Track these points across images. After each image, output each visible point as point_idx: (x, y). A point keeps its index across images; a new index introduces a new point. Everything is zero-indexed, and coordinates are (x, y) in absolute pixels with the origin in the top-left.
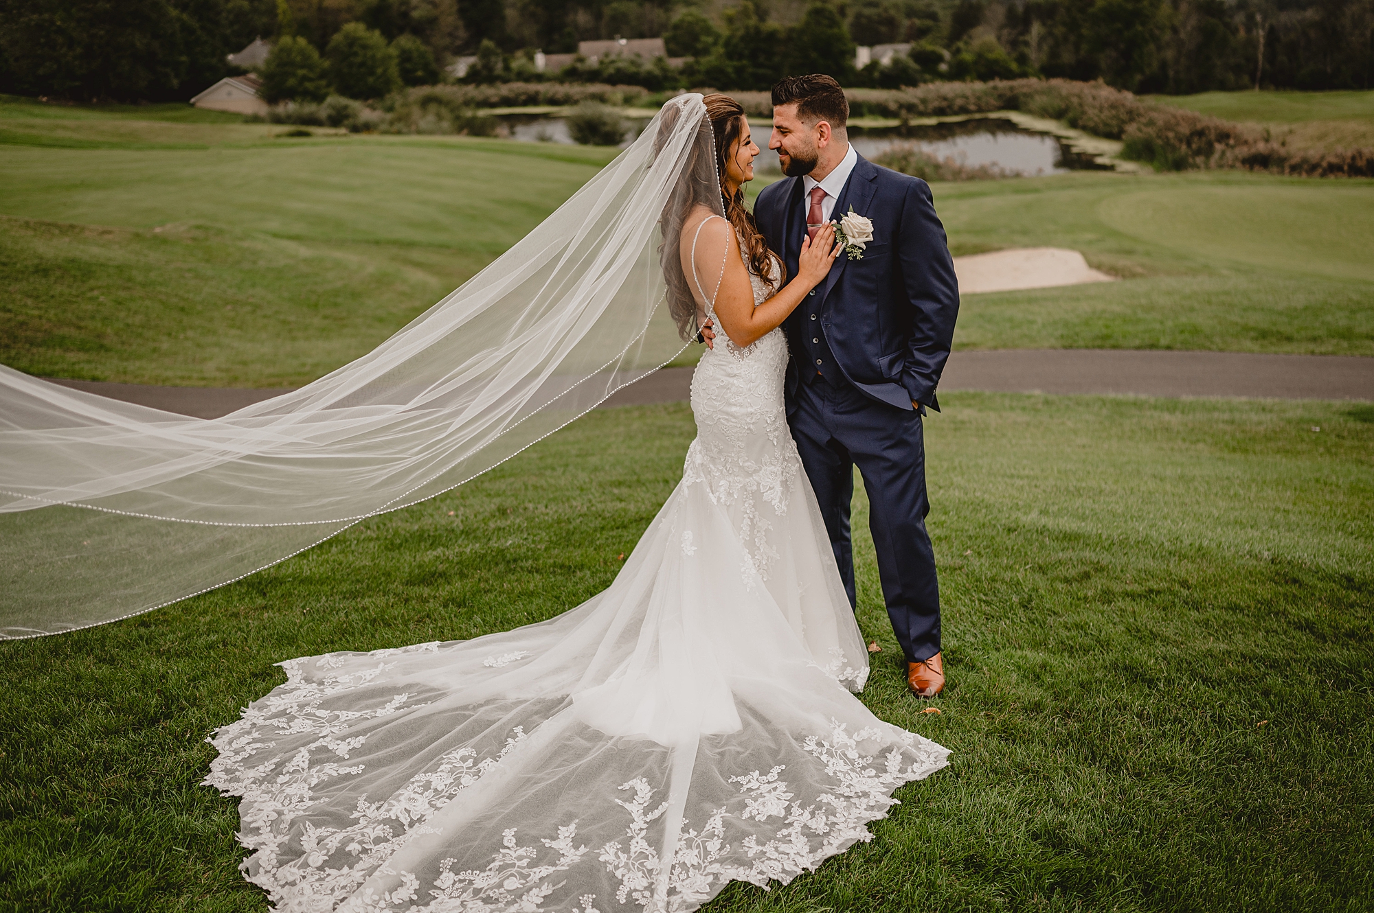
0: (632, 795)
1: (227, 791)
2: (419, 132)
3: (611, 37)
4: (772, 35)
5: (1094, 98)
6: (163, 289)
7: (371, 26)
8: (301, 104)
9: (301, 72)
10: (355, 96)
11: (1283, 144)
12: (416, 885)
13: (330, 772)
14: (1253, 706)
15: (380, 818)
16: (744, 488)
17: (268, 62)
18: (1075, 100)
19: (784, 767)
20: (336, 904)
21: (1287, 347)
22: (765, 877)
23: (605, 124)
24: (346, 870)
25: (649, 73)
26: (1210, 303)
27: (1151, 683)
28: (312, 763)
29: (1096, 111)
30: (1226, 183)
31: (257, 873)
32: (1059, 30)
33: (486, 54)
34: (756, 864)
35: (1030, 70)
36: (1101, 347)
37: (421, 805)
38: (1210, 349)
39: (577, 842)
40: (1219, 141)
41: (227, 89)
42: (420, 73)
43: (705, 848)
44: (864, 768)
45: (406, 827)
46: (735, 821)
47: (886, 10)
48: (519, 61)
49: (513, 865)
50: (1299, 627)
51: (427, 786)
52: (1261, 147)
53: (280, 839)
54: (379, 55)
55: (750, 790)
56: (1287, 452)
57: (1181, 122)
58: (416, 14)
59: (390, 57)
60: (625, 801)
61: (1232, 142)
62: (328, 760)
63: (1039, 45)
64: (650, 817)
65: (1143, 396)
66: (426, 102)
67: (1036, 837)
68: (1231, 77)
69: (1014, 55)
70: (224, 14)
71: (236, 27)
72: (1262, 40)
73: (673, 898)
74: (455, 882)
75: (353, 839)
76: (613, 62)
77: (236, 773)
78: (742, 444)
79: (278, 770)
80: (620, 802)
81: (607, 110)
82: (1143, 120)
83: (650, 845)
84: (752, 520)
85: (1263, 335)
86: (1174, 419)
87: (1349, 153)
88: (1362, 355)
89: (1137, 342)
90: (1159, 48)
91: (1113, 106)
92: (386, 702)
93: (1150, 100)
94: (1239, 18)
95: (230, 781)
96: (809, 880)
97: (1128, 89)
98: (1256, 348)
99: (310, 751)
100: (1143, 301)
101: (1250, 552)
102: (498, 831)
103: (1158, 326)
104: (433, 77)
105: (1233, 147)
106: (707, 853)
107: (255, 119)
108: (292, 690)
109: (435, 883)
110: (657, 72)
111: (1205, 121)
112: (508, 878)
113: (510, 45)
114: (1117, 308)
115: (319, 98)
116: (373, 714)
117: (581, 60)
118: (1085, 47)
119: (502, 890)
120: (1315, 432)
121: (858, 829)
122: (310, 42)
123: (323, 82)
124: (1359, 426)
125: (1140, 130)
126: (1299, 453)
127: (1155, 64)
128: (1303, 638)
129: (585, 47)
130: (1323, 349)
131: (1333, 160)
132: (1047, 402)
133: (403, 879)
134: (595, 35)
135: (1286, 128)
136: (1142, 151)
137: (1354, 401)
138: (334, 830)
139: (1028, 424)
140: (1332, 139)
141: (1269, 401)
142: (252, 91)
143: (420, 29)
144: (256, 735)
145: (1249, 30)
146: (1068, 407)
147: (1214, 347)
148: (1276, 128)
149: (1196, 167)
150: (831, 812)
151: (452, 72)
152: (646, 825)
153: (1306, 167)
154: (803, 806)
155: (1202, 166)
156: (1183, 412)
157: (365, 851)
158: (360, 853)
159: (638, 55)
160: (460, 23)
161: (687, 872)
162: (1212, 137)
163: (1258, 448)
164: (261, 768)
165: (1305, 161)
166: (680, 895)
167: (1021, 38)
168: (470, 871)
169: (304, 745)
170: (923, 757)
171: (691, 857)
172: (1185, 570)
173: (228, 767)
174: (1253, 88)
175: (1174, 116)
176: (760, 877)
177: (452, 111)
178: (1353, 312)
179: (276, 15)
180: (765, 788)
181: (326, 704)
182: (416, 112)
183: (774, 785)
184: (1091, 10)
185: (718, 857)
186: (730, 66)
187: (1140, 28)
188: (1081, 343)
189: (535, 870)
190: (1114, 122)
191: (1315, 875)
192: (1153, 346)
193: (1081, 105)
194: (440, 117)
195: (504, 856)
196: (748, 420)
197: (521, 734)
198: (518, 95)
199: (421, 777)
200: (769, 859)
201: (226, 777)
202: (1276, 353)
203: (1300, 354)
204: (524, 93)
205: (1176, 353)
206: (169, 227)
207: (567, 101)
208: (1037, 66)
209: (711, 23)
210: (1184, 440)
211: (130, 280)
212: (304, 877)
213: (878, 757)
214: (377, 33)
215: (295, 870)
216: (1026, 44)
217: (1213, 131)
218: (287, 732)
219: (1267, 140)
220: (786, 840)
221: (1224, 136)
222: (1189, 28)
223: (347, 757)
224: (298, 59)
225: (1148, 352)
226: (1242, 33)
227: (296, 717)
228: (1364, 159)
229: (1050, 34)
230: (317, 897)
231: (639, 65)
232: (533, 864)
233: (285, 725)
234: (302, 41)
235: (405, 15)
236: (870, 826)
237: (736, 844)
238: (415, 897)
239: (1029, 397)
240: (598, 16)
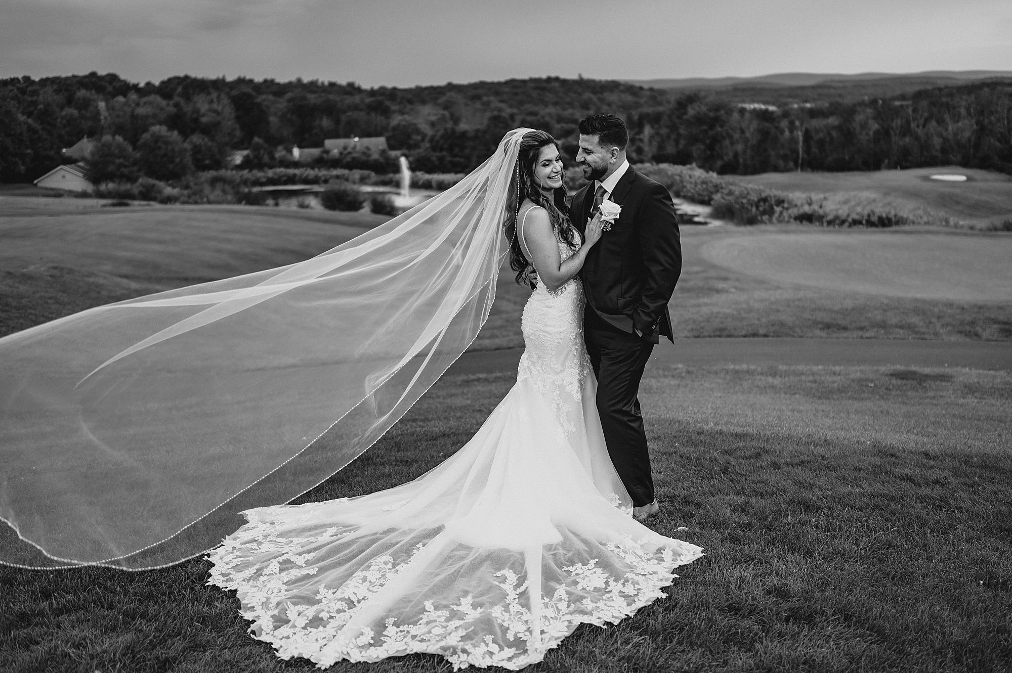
0: (504, 579)
1: (226, 588)
2: (209, 202)
3: (347, 136)
4: (464, 134)
5: (690, 176)
6: (33, 311)
7: (171, 128)
8: (119, 184)
9: (118, 161)
10: (160, 178)
11: (821, 207)
12: (372, 634)
13: (295, 574)
14: (887, 520)
15: (339, 598)
16: (553, 383)
17: (93, 154)
18: (678, 178)
19: (597, 560)
20: (321, 647)
21: (845, 334)
22: (602, 620)
23: (348, 195)
24: (321, 628)
25: (376, 161)
26: (789, 306)
27: (818, 509)
28: (281, 570)
29: (693, 186)
30: (787, 232)
31: (260, 635)
32: (664, 131)
33: (256, 148)
34: (595, 613)
35: (645, 158)
36: (720, 336)
37: (362, 591)
38: (793, 336)
39: (475, 606)
40: (777, 205)
41: (62, 173)
42: (207, 162)
43: (557, 608)
44: (649, 560)
45: (355, 603)
46: (574, 591)
47: (543, 117)
48: (280, 153)
49: (435, 621)
50: (902, 478)
51: (365, 579)
52: (806, 209)
53: (270, 613)
54: (177, 149)
55: (577, 574)
56: (856, 399)
57: (751, 192)
58: (204, 120)
59: (186, 150)
60: (500, 583)
61: (786, 205)
62: (292, 568)
63: (650, 141)
64: (519, 591)
65: (752, 367)
66: (214, 182)
67: (769, 592)
68: (781, 163)
69: (634, 148)
70: (59, 120)
71: (68, 129)
72: (801, 138)
73: (544, 636)
74: (397, 632)
75: (323, 610)
76: (350, 153)
77: (230, 576)
78: (554, 353)
79: (259, 573)
80: (497, 583)
81: (349, 187)
82: (726, 191)
83: (522, 607)
84: (558, 405)
85: (828, 326)
86: (777, 381)
87: (866, 212)
88: (894, 338)
89: (744, 332)
90: (732, 144)
91: (703, 182)
92: (322, 533)
93: (729, 178)
94: (784, 124)
95: (227, 581)
96: (631, 621)
97: (713, 171)
98: (824, 334)
99: (279, 563)
100: (744, 306)
101: (858, 442)
102: (420, 602)
103: (756, 322)
104: (217, 164)
105: (787, 209)
106: (559, 610)
107: (84, 195)
108: (253, 528)
109: (384, 633)
110: (382, 160)
111: (767, 192)
112: (434, 627)
113: (274, 141)
114: (728, 311)
115: (132, 180)
116: (316, 540)
117: (327, 152)
118: (682, 142)
119: (431, 635)
120: (871, 387)
121: (655, 592)
122: (125, 139)
123: (136, 168)
124: (899, 382)
125: (723, 198)
126: (862, 399)
127: (731, 154)
128: (906, 485)
129: (328, 143)
130: (868, 335)
131: (856, 217)
132: (688, 372)
133: (362, 630)
134: (336, 136)
135: (822, 196)
136: (726, 213)
137: (893, 367)
138: (307, 607)
139: (679, 386)
140: (853, 203)
141: (837, 368)
142: (81, 175)
143: (207, 130)
144: (238, 554)
145: (791, 132)
146: (703, 375)
147: (796, 334)
148: (815, 197)
149: (762, 222)
150: (635, 583)
151: (232, 160)
152: (517, 596)
153: (837, 222)
154: (616, 580)
155: (767, 222)
156: (781, 376)
157: (331, 617)
158: (328, 618)
159: (368, 148)
160: (237, 126)
161: (549, 621)
162: (773, 202)
163: (835, 397)
164: (247, 571)
165: (837, 217)
166: (548, 634)
167: (637, 137)
168: (406, 625)
169: (275, 558)
170: (684, 552)
171: (550, 613)
172: (821, 450)
173: (223, 572)
174: (797, 169)
175: (746, 189)
176: (599, 620)
177: (233, 188)
178: (885, 311)
179: (100, 120)
180: (587, 573)
181: (281, 535)
182: (207, 189)
183: (594, 570)
184: (685, 117)
185: (567, 612)
186: (434, 156)
187: (719, 129)
188: (706, 334)
189: (450, 623)
190: (705, 193)
191: (948, 606)
192: (755, 335)
193: (682, 182)
194: (224, 192)
195: (428, 616)
196: (558, 336)
197: (421, 548)
198: (280, 177)
199: (359, 574)
200: (602, 610)
201: (223, 579)
202: (837, 338)
203: (853, 338)
204: (285, 175)
205: (770, 339)
206: (32, 268)
207: (315, 181)
208: (650, 155)
209: (419, 126)
210: (786, 393)
211: (7, 305)
212: (295, 634)
213: (656, 553)
214: (176, 133)
215: (288, 629)
216: (641, 140)
217: (773, 199)
218: (258, 551)
219: (810, 204)
220: (611, 599)
221: (780, 202)
222: (752, 130)
223: (304, 565)
224: (117, 152)
225: (752, 339)
226: (787, 133)
227: (262, 543)
228: (876, 215)
229: (657, 134)
230: (307, 644)
231: (369, 156)
232: (448, 620)
233: (257, 548)
234: (119, 139)
235: (196, 120)
236: (663, 589)
237: (578, 603)
238: (372, 642)
239: (676, 369)
240: (337, 122)
